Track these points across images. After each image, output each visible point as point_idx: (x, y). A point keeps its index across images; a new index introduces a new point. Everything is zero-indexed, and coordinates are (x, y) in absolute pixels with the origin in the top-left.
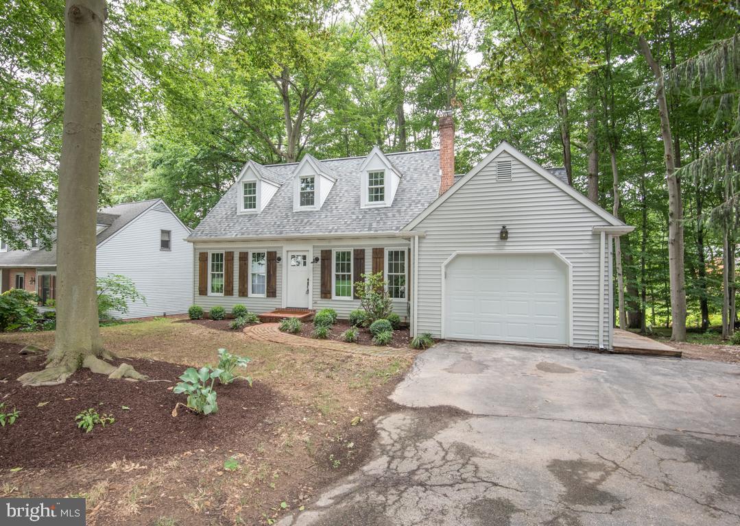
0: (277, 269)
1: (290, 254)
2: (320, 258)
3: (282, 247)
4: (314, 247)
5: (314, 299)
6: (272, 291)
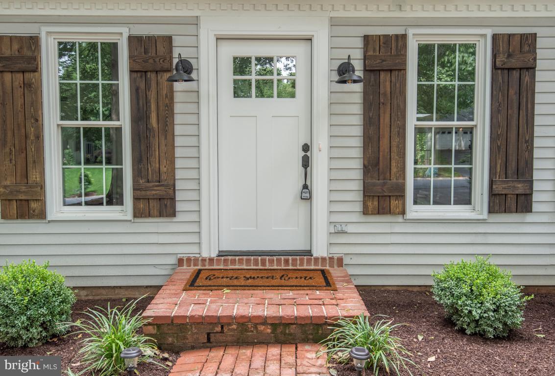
0: (178, 108)
1: (230, 51)
3: (195, 22)
4: (334, 23)
5: (336, 218)
6: (159, 191)
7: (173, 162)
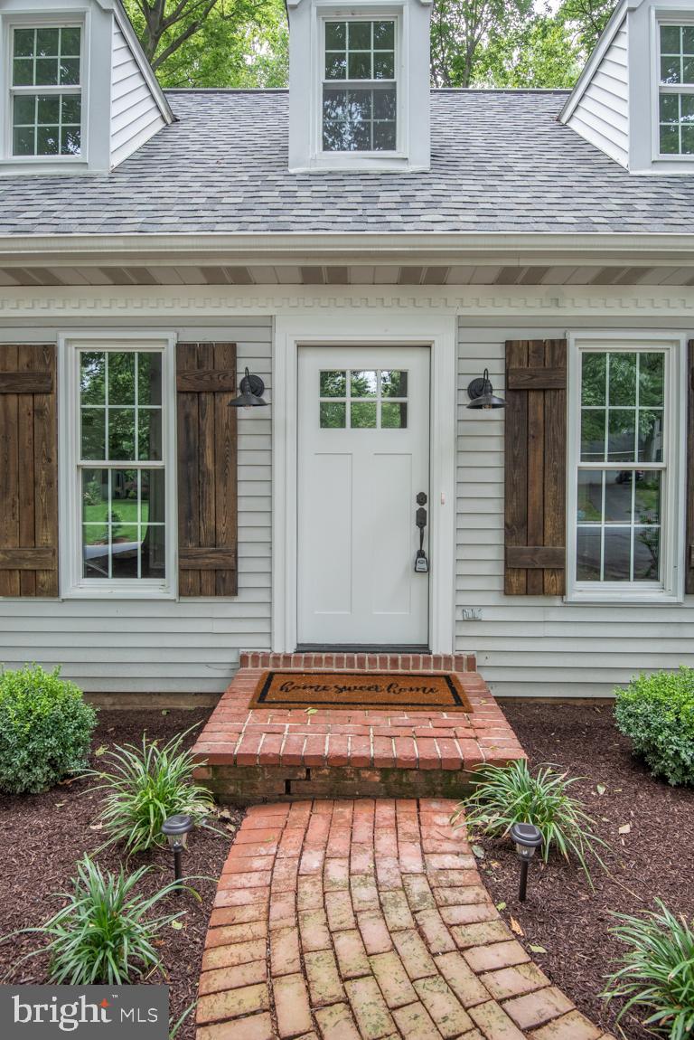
0: (243, 443)
1: (316, 363)
2: (497, 383)
3: (268, 323)
4: (463, 324)
5: (465, 599)
6: (213, 560)
7: (234, 519)
